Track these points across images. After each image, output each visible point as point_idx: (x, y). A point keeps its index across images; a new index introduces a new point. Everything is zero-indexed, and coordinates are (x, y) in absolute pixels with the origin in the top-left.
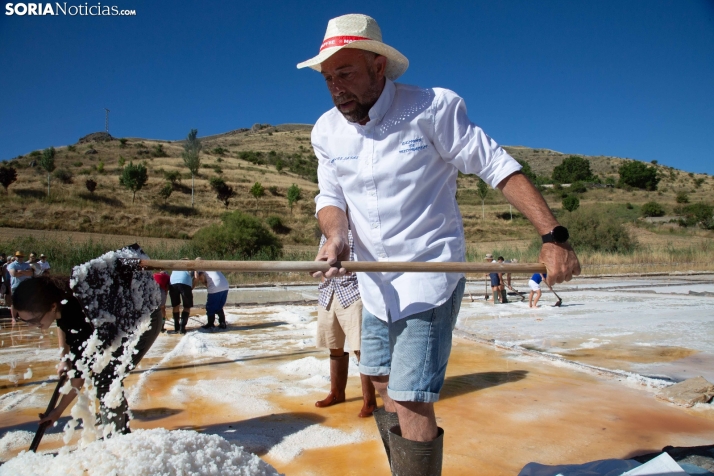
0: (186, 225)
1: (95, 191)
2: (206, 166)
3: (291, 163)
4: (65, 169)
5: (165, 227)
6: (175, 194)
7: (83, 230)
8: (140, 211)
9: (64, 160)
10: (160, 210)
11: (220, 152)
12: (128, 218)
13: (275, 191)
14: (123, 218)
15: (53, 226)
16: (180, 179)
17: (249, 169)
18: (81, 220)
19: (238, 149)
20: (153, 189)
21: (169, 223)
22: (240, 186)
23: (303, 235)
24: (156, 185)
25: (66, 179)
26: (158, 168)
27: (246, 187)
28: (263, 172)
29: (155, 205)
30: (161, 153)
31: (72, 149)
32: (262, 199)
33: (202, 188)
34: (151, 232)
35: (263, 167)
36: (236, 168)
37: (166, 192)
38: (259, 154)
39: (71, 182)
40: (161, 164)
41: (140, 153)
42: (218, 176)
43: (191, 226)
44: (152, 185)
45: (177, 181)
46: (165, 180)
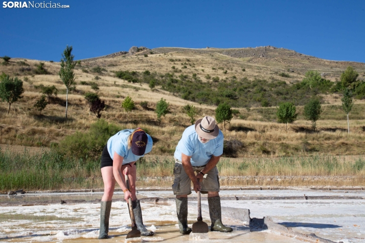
0: (58, 135)
2: (83, 83)
3: (164, 82)
5: (37, 136)
6: (50, 106)
8: (14, 122)
11: (98, 71)
12: (2, 128)
13: (145, 106)
16: (56, 94)
17: (124, 86)
19: (116, 69)
20: (30, 102)
21: (42, 132)
22: (113, 101)
23: (169, 146)
24: (33, 98)
26: (39, 84)
27: (119, 102)
28: (137, 89)
30: (42, 70)
32: (133, 112)
33: (77, 102)
34: (23, 141)
35: (137, 85)
36: (112, 85)
37: (42, 104)
38: (134, 73)
40: (42, 80)
41: (23, 70)
42: (94, 91)
43: (63, 135)
44: (28, 98)
45: (53, 95)
46: (41, 94)
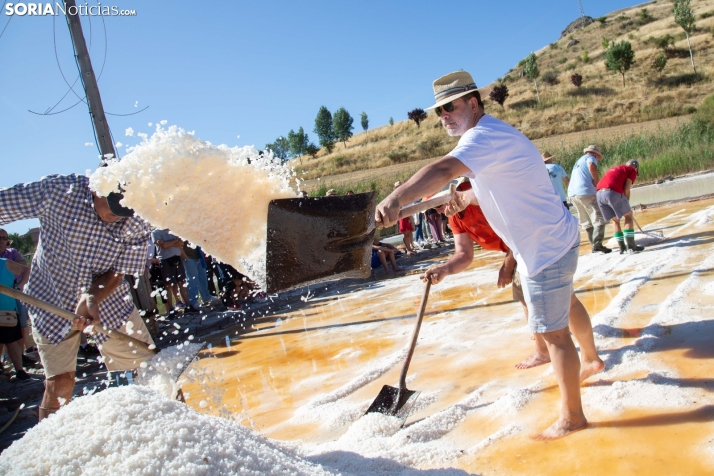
0: (690, 96)
1: (583, 85)
4: (551, 70)
5: (665, 104)
6: (671, 62)
7: (578, 129)
8: (633, 94)
9: (549, 60)
10: (656, 86)
12: (622, 105)
14: (616, 106)
15: (550, 132)
16: (673, 43)
18: (574, 119)
20: (645, 64)
21: (669, 98)
24: (646, 58)
25: (552, 80)
26: (648, 37)
29: (650, 82)
30: (647, 18)
31: (554, 46)
34: (651, 115)
37: (660, 64)
39: (557, 82)
40: (650, 31)
41: (624, 27)
43: (696, 95)
44: (641, 60)
45: (670, 46)
46: (655, 50)
